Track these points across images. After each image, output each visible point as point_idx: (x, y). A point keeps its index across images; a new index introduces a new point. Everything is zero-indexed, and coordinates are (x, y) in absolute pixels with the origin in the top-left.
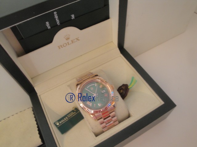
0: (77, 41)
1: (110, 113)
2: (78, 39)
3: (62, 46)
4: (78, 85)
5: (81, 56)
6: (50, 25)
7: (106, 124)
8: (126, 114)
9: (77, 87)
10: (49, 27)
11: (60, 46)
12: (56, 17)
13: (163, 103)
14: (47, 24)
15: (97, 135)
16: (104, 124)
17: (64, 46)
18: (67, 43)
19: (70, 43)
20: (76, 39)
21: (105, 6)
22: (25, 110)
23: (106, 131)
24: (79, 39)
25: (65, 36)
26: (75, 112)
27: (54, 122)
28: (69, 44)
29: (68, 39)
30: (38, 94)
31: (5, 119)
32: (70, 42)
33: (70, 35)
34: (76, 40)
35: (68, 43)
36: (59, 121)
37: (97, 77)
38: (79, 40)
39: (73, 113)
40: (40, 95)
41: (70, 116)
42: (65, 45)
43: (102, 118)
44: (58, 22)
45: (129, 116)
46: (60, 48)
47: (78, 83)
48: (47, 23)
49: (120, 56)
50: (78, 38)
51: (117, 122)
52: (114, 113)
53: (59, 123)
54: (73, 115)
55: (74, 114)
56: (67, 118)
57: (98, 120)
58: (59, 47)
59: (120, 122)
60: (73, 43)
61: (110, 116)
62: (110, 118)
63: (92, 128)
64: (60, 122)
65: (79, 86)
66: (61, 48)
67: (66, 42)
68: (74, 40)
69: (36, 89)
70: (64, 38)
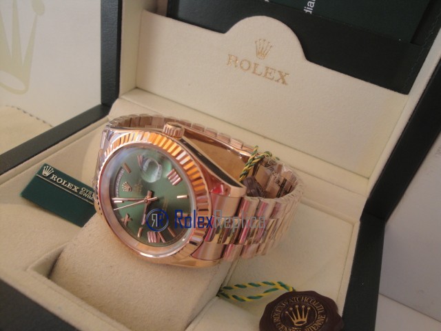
0: (278, 81)
3: (238, 63)
17: (241, 66)
18: (253, 66)
19: (258, 71)
20: (280, 73)
24: (286, 78)
25: (260, 40)
28: (254, 72)
29: (261, 53)
32: (261, 69)
33: (271, 47)
34: (277, 76)
35: (256, 65)
38: (284, 82)
41: (85, 195)
42: (245, 65)
46: (229, 63)
49: (353, 225)
50: (286, 74)
53: (51, 175)
58: (231, 57)
60: (265, 75)
64: (54, 177)
66: (234, 65)
67: (254, 59)
68: (275, 70)
69: (117, 103)
70: (256, 42)
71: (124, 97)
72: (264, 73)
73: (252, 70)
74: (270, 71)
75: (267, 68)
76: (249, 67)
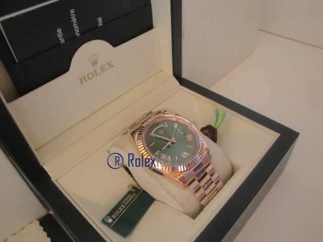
0: (109, 68)
1: (206, 168)
2: (110, 64)
3: (86, 78)
4: (133, 133)
5: (117, 98)
6: (64, 37)
7: (205, 190)
9: (134, 138)
10: (62, 41)
11: (83, 79)
12: (74, 20)
13: (277, 135)
15: (194, 216)
16: (202, 190)
17: (89, 79)
18: (94, 73)
19: (98, 73)
20: (108, 64)
21: (146, 5)
22: (23, 229)
24: (112, 64)
25: (90, 57)
26: (134, 194)
29: (95, 63)
30: (53, 179)
32: (99, 70)
33: (97, 56)
34: (107, 66)
35: (95, 71)
36: (111, 214)
38: (112, 66)
39: (131, 197)
41: (128, 202)
42: (90, 76)
43: (194, 180)
44: (77, 31)
46: (82, 83)
48: (59, 31)
49: (182, 89)
50: (111, 62)
51: (221, 183)
52: (211, 166)
53: (112, 218)
54: (133, 199)
55: (135, 197)
56: (123, 207)
57: (189, 185)
58: (81, 79)
60: (103, 71)
61: (206, 174)
62: (208, 176)
63: (182, 205)
66: (84, 82)
67: (92, 69)
68: (105, 65)
70: (89, 60)
72: (101, 71)
73: (95, 75)
74: (103, 67)
75: (101, 67)
76: (93, 75)
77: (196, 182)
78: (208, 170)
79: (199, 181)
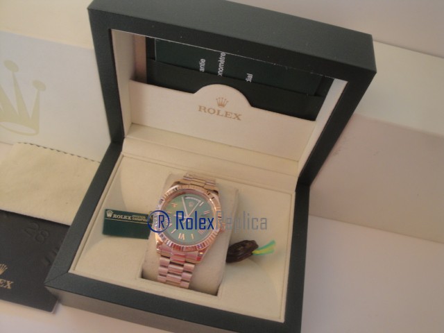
0: (234, 118)
1: (186, 262)
2: (237, 117)
3: (207, 110)
4: (178, 183)
6: (205, 67)
7: (169, 273)
8: (213, 287)
9: (172, 186)
10: (202, 69)
11: (203, 108)
12: (222, 61)
13: (282, 320)
14: (203, 62)
15: (143, 276)
16: (165, 270)
17: (209, 112)
18: (217, 111)
19: (220, 114)
20: (236, 114)
22: (93, 161)
23: (161, 282)
24: (240, 117)
25: (220, 98)
26: (147, 220)
27: (109, 208)
28: (218, 114)
29: (221, 105)
30: (122, 153)
31: (59, 151)
32: (223, 112)
33: (227, 102)
34: (233, 116)
35: (219, 111)
36: (115, 212)
37: (214, 195)
38: (239, 119)
40: (123, 156)
41: (136, 219)
42: (212, 111)
43: (169, 258)
44: (221, 71)
45: (216, 294)
46: (200, 110)
47: (182, 182)
49: (291, 195)
50: (240, 115)
51: (187, 284)
52: (193, 266)
53: (112, 216)
54: (142, 221)
55: (144, 222)
56: (129, 218)
57: (162, 256)
58: (200, 107)
59: (191, 288)
60: (226, 116)
61: (182, 266)
62: (181, 268)
63: (145, 261)
64: (115, 216)
65: (177, 186)
66: (203, 111)
67: (217, 108)
68: (232, 113)
69: (125, 142)
70: (217, 99)
71: (128, 136)
72: (224, 115)
73: (216, 113)
75: (227, 113)
76: (214, 112)
77: (168, 260)
78: (186, 265)
79: (171, 263)
